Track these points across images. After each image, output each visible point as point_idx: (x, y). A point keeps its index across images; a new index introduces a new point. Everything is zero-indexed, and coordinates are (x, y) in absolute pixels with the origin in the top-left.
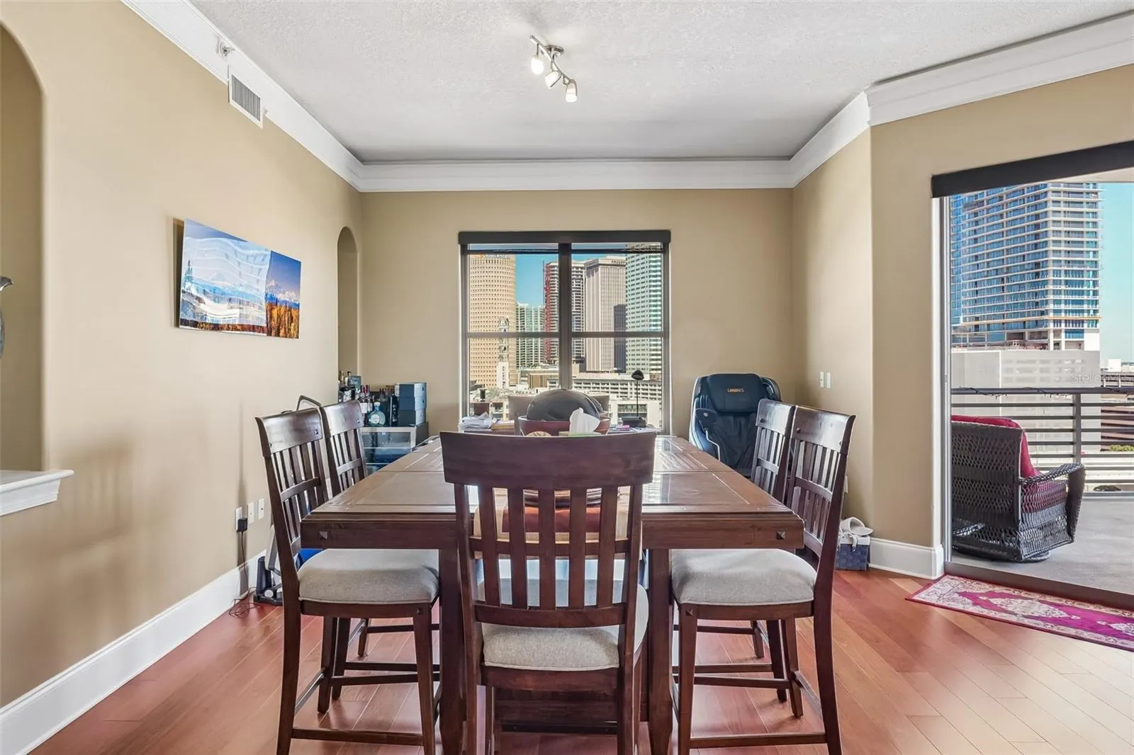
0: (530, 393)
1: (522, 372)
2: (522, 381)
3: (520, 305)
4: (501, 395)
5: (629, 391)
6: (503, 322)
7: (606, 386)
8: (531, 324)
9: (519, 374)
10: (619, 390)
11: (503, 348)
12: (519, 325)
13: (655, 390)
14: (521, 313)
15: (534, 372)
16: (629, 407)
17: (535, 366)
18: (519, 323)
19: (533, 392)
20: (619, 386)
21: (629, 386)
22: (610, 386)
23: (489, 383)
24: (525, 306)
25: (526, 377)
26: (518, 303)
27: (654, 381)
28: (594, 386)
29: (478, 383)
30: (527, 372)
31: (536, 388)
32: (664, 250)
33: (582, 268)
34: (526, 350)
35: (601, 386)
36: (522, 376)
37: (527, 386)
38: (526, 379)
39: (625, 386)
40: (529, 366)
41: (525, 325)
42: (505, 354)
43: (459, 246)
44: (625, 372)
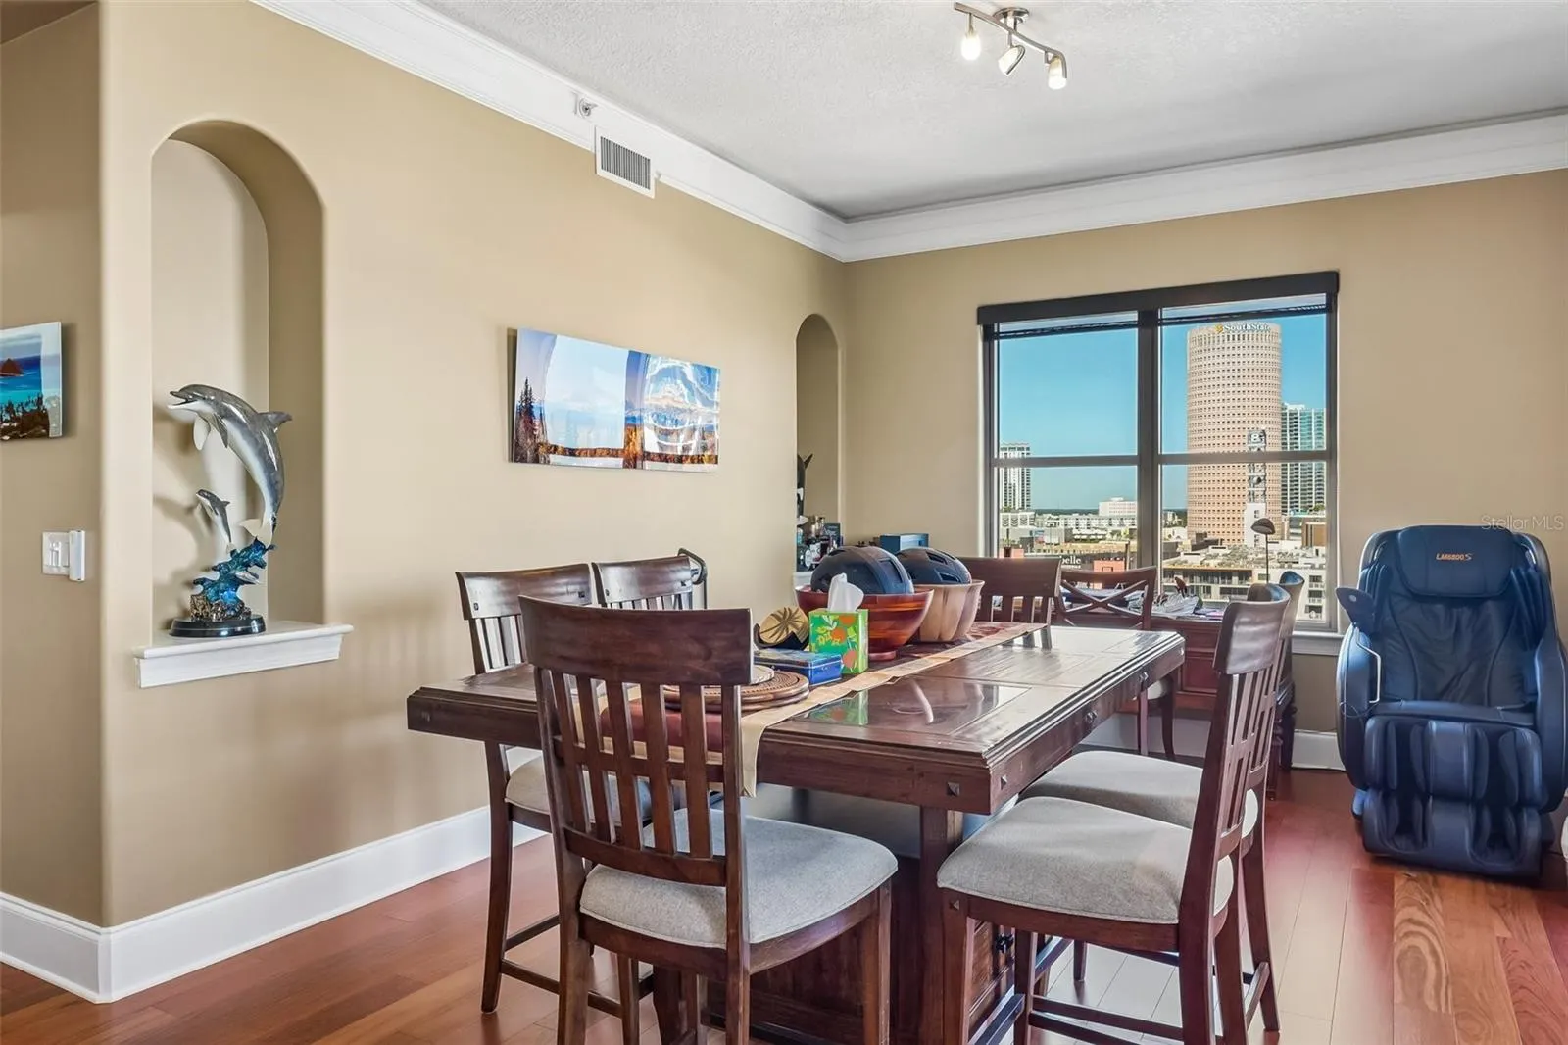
0: (1304, 556)
1: (1291, 519)
2: (1293, 534)
3: (1290, 407)
4: (1250, 557)
6: (1256, 437)
8: (1310, 438)
9: (1287, 523)
11: (1256, 479)
12: (1288, 441)
14: (1291, 422)
15: (1315, 520)
17: (1317, 509)
18: (1288, 437)
19: (1309, 554)
23: (1231, 537)
24: (1300, 408)
25: (1297, 527)
26: (1286, 404)
29: (1210, 537)
30: (1300, 519)
31: (1315, 548)
32: (1330, 308)
34: (1300, 483)
36: (1291, 527)
37: (1299, 544)
38: (1300, 531)
40: (1305, 509)
41: (1299, 441)
42: (1259, 490)
43: (979, 330)
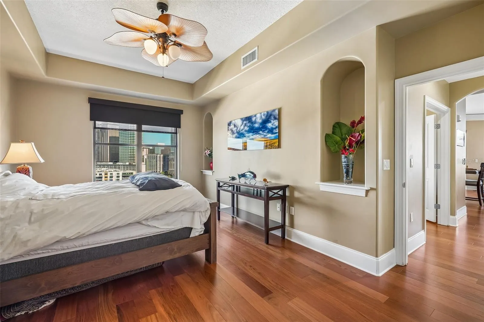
5: (121, 168)
7: (112, 167)
10: (117, 168)
13: (128, 168)
16: (127, 174)
20: (117, 167)
21: (121, 167)
22: (113, 167)
27: (131, 165)
28: (107, 167)
33: (100, 124)
35: (109, 167)
39: (119, 167)
44: (118, 162)
